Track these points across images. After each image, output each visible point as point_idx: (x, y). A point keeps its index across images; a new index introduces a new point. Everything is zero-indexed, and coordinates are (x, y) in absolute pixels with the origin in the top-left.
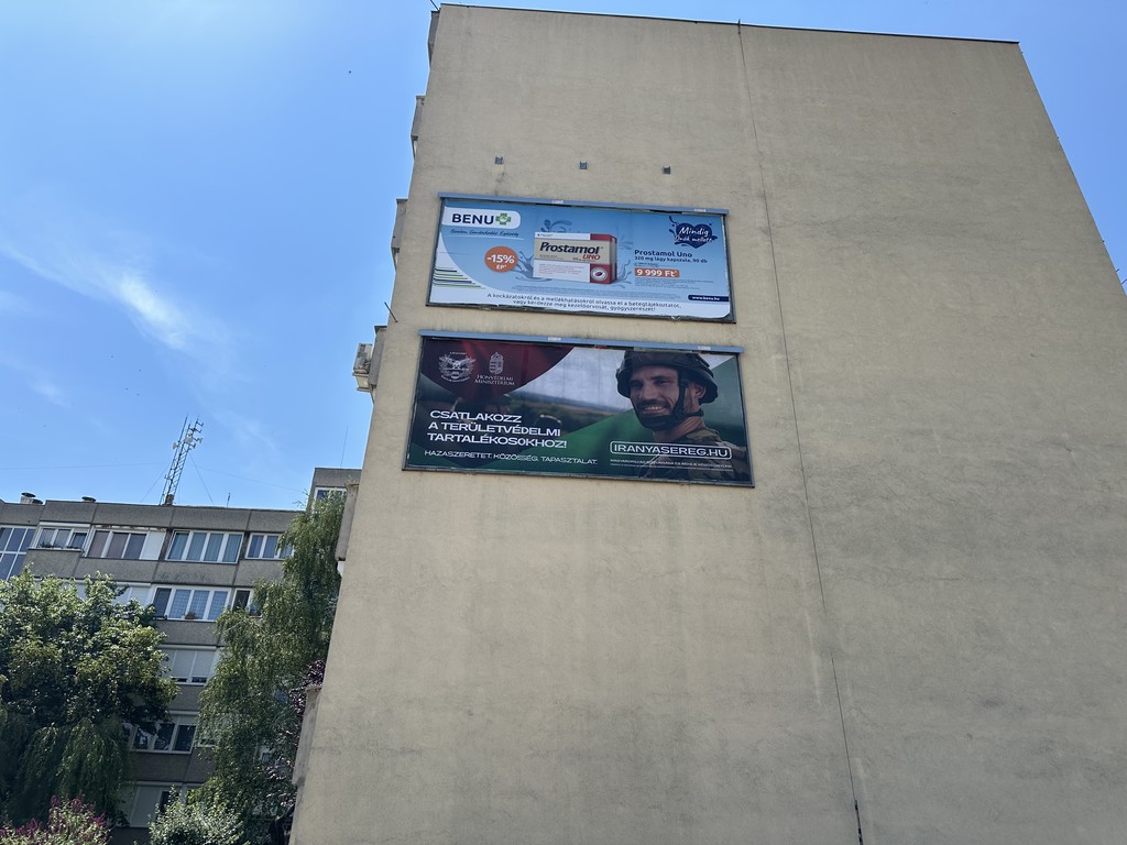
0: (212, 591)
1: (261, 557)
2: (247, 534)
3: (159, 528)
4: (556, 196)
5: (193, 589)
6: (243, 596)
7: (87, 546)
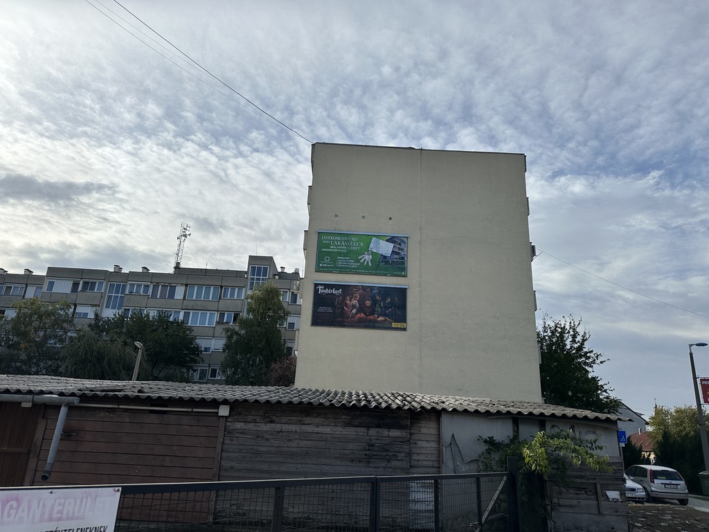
0: (208, 313)
1: (228, 298)
2: (222, 287)
3: (182, 284)
5: (200, 312)
6: (222, 315)
7: (150, 292)
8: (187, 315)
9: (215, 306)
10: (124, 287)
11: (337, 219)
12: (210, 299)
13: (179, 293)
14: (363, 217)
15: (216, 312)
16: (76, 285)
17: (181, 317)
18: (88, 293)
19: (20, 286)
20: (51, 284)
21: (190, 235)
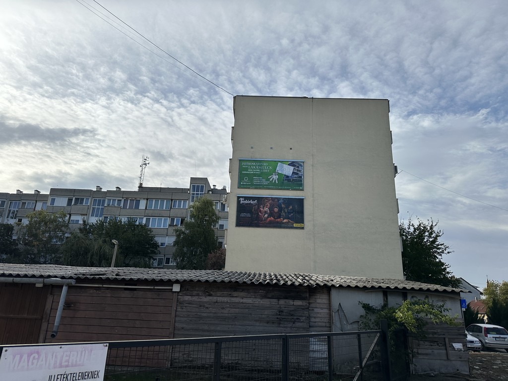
1: (177, 207)
2: (172, 200)
3: (144, 199)
5: (157, 218)
6: (173, 220)
7: (122, 205)
8: (148, 220)
9: (168, 213)
10: (104, 201)
11: (252, 150)
12: (164, 209)
13: (143, 205)
14: (271, 148)
15: (168, 218)
16: (70, 201)
17: (144, 222)
18: (79, 206)
19: (32, 202)
20: (53, 200)
21: (149, 163)
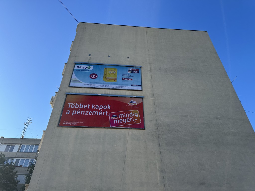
0: (30, 159)
4: (102, 63)
5: (25, 159)
13: (16, 149)
14: (109, 56)
21: (32, 122)
